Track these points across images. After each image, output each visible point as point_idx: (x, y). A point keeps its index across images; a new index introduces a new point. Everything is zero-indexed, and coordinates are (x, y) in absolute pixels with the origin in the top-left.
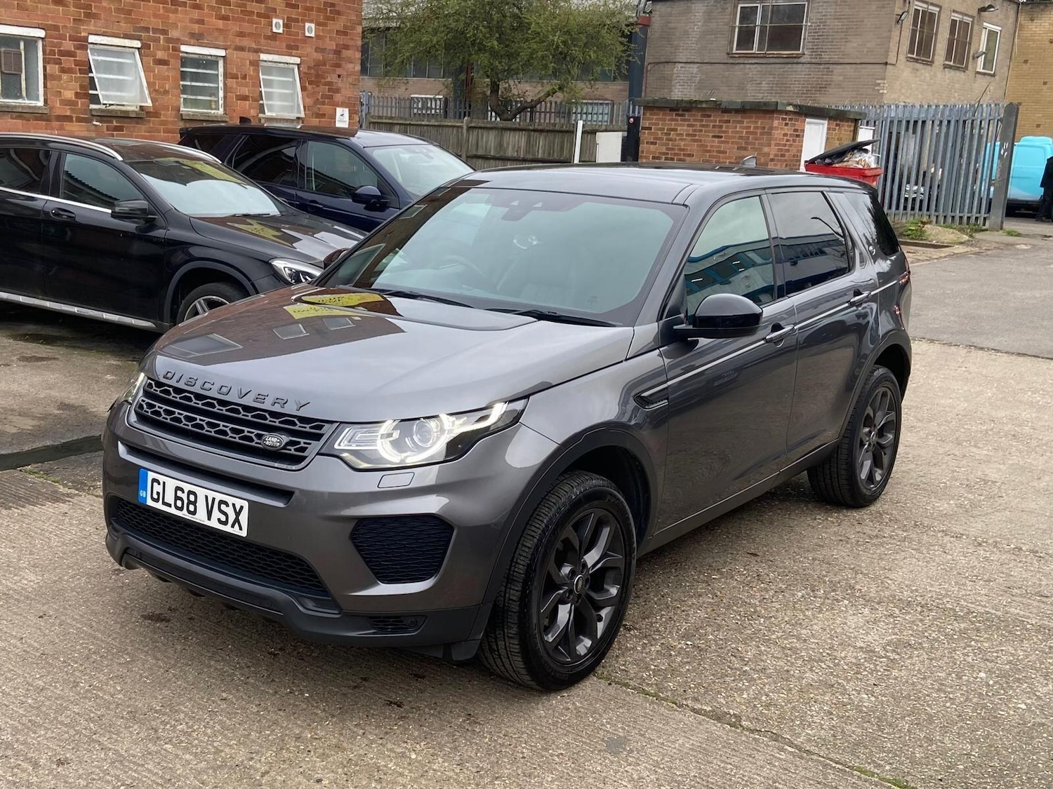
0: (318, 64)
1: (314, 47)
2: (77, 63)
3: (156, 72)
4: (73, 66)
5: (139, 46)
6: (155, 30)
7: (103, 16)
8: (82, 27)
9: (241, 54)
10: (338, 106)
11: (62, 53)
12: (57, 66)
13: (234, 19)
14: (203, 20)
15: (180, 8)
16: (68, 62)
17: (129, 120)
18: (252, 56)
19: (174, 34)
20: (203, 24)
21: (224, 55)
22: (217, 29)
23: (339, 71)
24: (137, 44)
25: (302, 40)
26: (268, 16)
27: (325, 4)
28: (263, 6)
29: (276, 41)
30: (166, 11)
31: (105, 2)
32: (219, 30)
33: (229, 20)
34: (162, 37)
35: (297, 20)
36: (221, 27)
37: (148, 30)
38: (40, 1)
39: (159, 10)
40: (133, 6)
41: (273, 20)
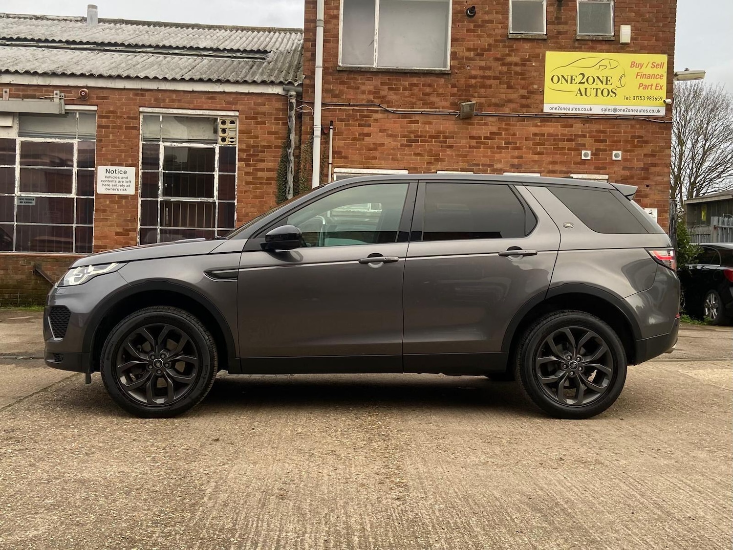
0: (625, 178)
1: (622, 167)
6: (484, 165)
7: (447, 160)
8: (432, 167)
9: (555, 175)
10: (647, 207)
13: (547, 153)
15: (503, 150)
19: (497, 166)
20: (522, 159)
22: (533, 161)
23: (647, 182)
25: (609, 163)
26: (578, 149)
27: (632, 137)
28: (573, 143)
29: (585, 165)
30: (493, 153)
31: (449, 152)
32: (535, 162)
33: (544, 155)
34: (489, 169)
35: (605, 150)
36: (536, 159)
37: (478, 165)
38: (406, 155)
39: (488, 153)
40: (469, 152)
41: (582, 151)
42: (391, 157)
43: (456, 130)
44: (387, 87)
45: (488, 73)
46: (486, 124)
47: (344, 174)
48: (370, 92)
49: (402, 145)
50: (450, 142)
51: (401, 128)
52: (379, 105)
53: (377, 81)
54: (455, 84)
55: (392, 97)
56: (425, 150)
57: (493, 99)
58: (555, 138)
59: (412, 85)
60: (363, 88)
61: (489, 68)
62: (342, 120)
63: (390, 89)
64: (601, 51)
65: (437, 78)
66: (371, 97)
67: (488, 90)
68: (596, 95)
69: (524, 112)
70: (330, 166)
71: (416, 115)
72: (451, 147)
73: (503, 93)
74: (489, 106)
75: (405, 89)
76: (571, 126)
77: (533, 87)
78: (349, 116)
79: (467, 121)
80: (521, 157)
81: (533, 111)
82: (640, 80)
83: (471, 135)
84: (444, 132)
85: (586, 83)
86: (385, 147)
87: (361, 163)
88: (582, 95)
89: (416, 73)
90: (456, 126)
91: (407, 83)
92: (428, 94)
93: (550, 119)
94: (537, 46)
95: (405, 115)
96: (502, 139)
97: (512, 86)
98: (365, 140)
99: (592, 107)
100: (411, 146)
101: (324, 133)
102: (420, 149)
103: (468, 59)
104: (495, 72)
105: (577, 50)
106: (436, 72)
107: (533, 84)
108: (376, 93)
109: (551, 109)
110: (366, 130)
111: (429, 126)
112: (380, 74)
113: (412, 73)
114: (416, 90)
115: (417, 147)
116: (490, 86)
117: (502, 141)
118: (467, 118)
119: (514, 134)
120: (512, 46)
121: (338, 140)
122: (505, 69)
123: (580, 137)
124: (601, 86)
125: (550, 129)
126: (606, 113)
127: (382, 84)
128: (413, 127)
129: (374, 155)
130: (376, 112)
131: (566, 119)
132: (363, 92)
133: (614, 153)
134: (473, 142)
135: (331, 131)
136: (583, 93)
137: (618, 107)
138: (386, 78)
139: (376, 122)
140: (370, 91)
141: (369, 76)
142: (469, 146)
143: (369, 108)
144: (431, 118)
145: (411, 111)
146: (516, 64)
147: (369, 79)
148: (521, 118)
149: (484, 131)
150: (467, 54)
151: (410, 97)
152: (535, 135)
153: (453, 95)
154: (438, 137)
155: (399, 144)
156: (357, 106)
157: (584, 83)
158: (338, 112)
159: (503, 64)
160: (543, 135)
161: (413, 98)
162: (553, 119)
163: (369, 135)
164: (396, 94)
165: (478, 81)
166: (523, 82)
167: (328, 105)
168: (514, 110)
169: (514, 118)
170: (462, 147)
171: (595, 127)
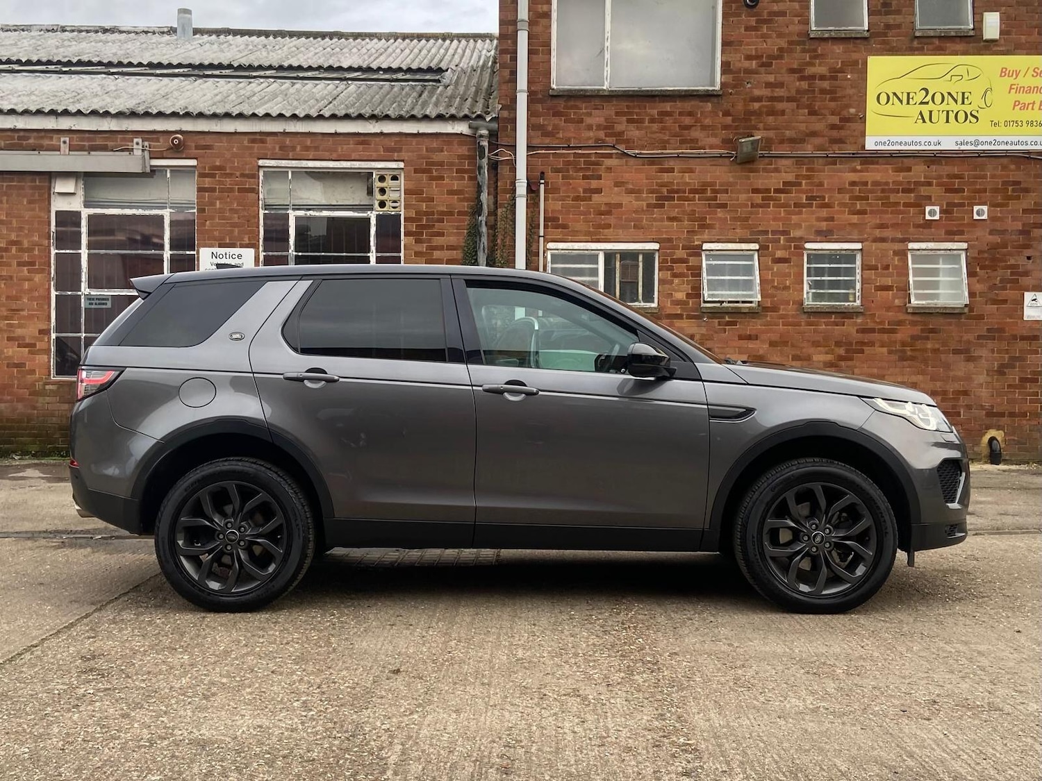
0: (994, 247)
1: (988, 230)
2: (689, 268)
3: (775, 270)
4: (685, 271)
5: (757, 247)
6: (774, 232)
7: (717, 226)
8: (695, 237)
9: (884, 245)
10: (1028, 291)
11: (674, 261)
12: (669, 272)
13: (872, 212)
14: (834, 217)
15: (804, 210)
16: (680, 268)
17: (743, 315)
18: (897, 246)
19: (795, 233)
20: (833, 221)
21: (860, 247)
22: (849, 224)
23: (1028, 252)
24: (756, 246)
25: (968, 224)
26: (919, 205)
27: (1004, 183)
28: (912, 195)
29: (931, 228)
30: (789, 213)
31: (720, 213)
32: (853, 225)
33: (866, 214)
34: (782, 237)
35: (962, 205)
36: (855, 221)
37: (766, 232)
38: (655, 220)
39: (780, 214)
40: (751, 213)
41: (927, 207)
42: (633, 224)
43: (731, 180)
44: (625, 118)
45: (780, 92)
46: (777, 170)
47: (563, 251)
48: (599, 127)
49: (649, 205)
50: (722, 198)
51: (647, 179)
52: (614, 147)
53: (610, 110)
54: (729, 110)
55: (634, 133)
56: (684, 212)
57: (788, 132)
58: (885, 189)
59: (663, 114)
60: (589, 120)
61: (781, 85)
62: (557, 171)
63: (629, 121)
64: (955, 53)
65: (701, 102)
66: (601, 134)
67: (780, 117)
68: (947, 121)
69: (836, 150)
70: (542, 239)
71: (669, 159)
72: (724, 206)
73: (802, 122)
74: (782, 142)
75: (652, 121)
76: (909, 169)
77: (849, 112)
78: (568, 163)
79: (748, 166)
80: (832, 219)
81: (850, 149)
82: (1014, 96)
83: (755, 187)
84: (712, 184)
85: (931, 101)
86: (623, 209)
87: (588, 233)
88: (924, 121)
89: (669, 96)
90: (730, 174)
91: (655, 112)
92: (688, 128)
93: (877, 159)
94: (855, 49)
95: (652, 160)
96: (802, 192)
97: (816, 111)
98: (593, 199)
99: (940, 139)
100: (662, 206)
101: (532, 190)
102: (676, 210)
103: (748, 71)
104: (789, 91)
105: (916, 52)
106: (700, 93)
107: (848, 106)
108: (608, 127)
109: (876, 143)
110: (594, 184)
111: (689, 176)
112: (614, 99)
113: (663, 96)
114: (669, 121)
115: (671, 209)
116: (783, 113)
117: (801, 195)
118: (747, 162)
119: (821, 184)
120: (815, 50)
121: (553, 199)
122: (804, 85)
123: (923, 186)
124: (954, 107)
125: (875, 175)
126: (963, 148)
127: (617, 114)
128: (666, 177)
129: (607, 222)
130: (610, 156)
131: (901, 159)
132: (590, 128)
133: (976, 208)
134: (758, 198)
135: (542, 187)
136: (927, 119)
137: (981, 139)
138: (623, 105)
139: (609, 171)
140: (600, 125)
141: (597, 102)
142: (752, 204)
143: (598, 152)
144: (692, 164)
145: (662, 154)
146: (822, 78)
147: (599, 107)
148: (830, 159)
149: (773, 181)
150: (746, 64)
151: (660, 132)
152: (853, 184)
153: (725, 127)
154: (703, 191)
155: (645, 203)
156: (580, 148)
157: (927, 103)
158: (551, 159)
159: (802, 78)
160: (866, 184)
161: (665, 133)
162: (880, 160)
163: (599, 191)
164: (638, 128)
165: (763, 106)
166: (833, 104)
167: (536, 149)
168: (820, 148)
169: (820, 160)
170: (741, 206)
171: (946, 169)
